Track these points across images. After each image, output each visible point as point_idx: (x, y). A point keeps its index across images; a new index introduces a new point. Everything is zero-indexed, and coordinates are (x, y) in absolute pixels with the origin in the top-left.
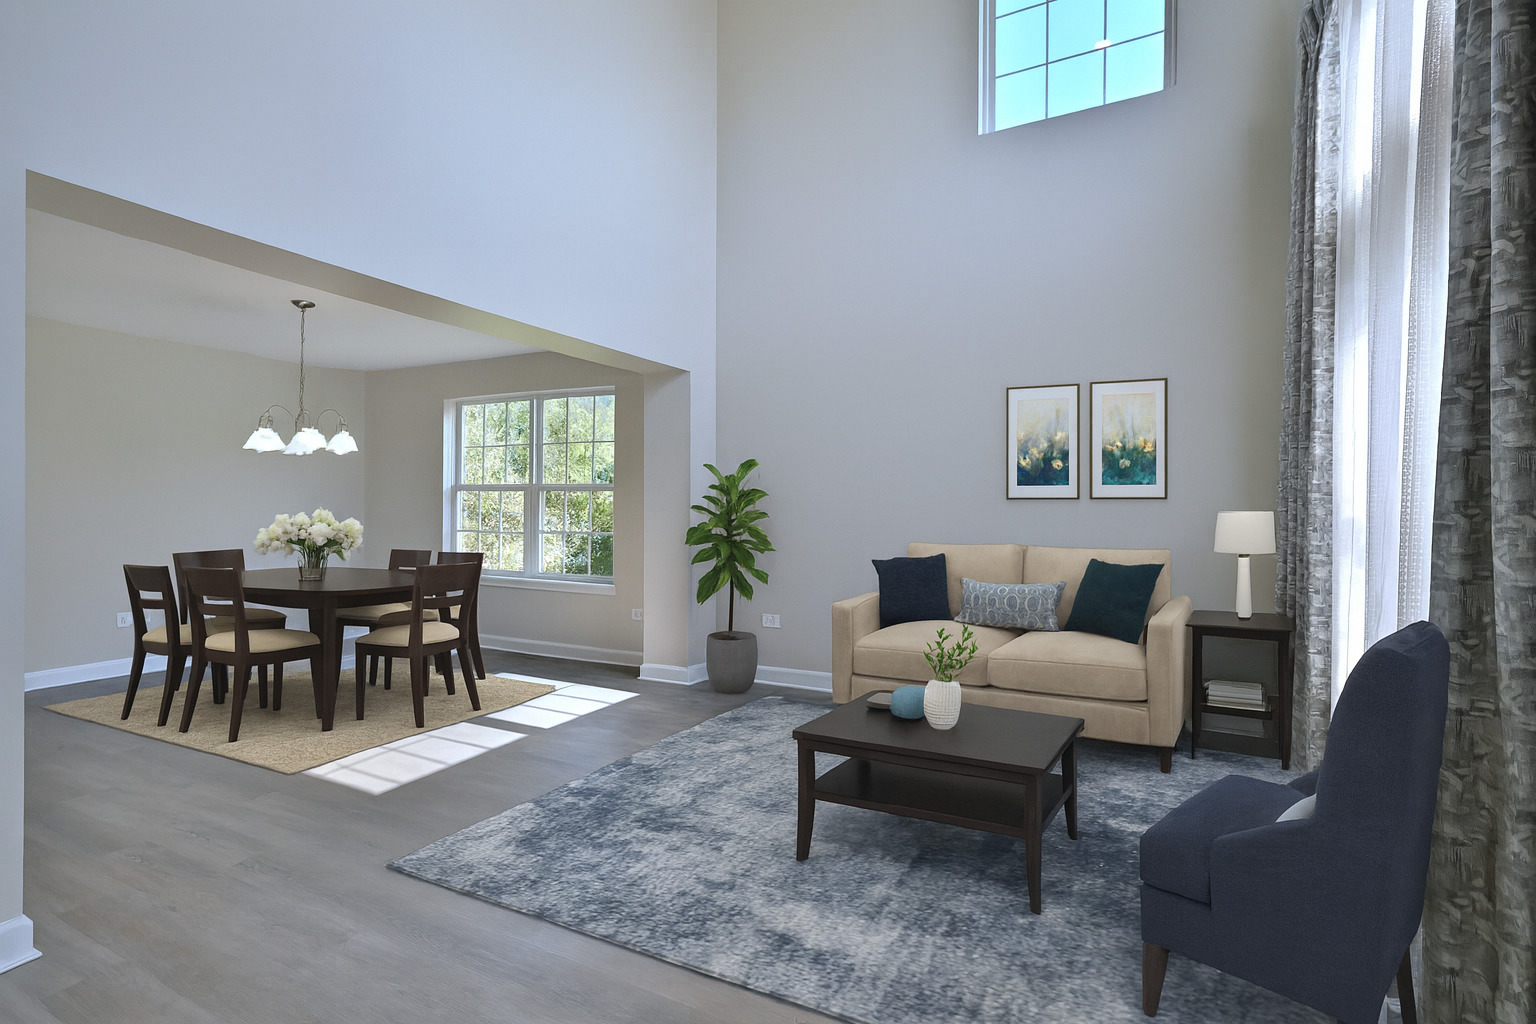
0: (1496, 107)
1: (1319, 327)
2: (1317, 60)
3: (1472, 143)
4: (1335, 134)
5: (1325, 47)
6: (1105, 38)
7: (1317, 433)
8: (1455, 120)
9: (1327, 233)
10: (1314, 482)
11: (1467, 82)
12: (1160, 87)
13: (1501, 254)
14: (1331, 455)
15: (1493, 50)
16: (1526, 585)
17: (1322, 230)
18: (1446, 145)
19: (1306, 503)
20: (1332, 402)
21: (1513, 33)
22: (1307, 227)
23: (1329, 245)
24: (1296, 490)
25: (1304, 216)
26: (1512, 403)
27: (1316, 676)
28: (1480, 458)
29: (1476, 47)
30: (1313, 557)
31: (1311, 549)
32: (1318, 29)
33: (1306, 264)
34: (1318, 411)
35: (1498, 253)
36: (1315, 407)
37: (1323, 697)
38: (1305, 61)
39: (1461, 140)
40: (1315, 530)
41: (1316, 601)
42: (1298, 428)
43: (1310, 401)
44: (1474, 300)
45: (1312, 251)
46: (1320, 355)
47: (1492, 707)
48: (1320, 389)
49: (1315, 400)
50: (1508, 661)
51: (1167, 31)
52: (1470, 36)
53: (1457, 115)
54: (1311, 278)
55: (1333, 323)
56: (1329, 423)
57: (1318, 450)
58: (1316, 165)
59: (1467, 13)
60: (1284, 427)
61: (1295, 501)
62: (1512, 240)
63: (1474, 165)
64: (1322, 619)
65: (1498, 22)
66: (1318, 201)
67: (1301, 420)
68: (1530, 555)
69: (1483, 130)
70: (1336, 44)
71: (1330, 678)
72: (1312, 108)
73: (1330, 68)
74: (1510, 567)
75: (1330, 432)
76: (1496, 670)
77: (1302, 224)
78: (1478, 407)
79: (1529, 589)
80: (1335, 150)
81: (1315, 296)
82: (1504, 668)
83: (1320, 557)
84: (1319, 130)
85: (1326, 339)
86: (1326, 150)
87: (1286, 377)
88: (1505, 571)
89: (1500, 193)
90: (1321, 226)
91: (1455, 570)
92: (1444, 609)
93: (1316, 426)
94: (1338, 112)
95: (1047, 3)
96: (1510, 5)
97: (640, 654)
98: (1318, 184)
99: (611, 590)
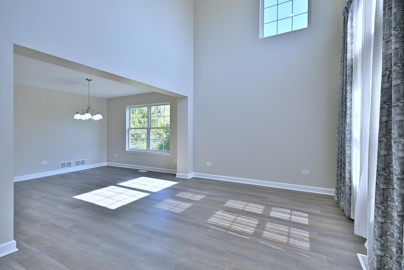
0: (393, 32)
1: (348, 88)
2: (347, 20)
3: (387, 42)
4: (352, 39)
5: (349, 16)
6: (292, 14)
7: (348, 116)
8: (383, 35)
9: (350, 64)
10: (347, 129)
11: (386, 25)
12: (307, 26)
13: (395, 70)
14: (351, 122)
15: (393, 17)
16: (401, 156)
17: (349, 63)
18: (381, 42)
19: (345, 134)
20: (351, 108)
21: (398, 13)
22: (345, 62)
23: (350, 67)
24: (342, 131)
25: (344, 60)
26: (398, 109)
27: (347, 179)
28: (389, 123)
29: (388, 16)
30: (347, 148)
31: (346, 146)
32: (348, 12)
33: (345, 72)
34: (348, 110)
35: (394, 70)
36: (347, 109)
37: (350, 185)
38: (344, 20)
39: (385, 40)
40: (347, 141)
41: (347, 160)
42: (342, 115)
43: (346, 107)
44: (388, 82)
45: (346, 69)
46: (348, 95)
47: (392, 188)
48: (348, 104)
49: (347, 107)
50: (396, 176)
51: (308, 12)
52: (387, 14)
53: (384, 34)
54: (346, 76)
55: (352, 87)
56: (351, 113)
57: (348, 120)
58: (347, 47)
59: (386, 8)
60: (339, 115)
61: (342, 134)
62: (398, 67)
63: (388, 47)
64: (349, 164)
65: (394, 10)
66: (348, 56)
67: (344, 113)
68: (403, 148)
69: (391, 38)
70: (352, 16)
71: (351, 179)
72: (346, 32)
73: (350, 22)
74: (397, 151)
75: (351, 116)
76: (393, 178)
77: (344, 62)
78: (389, 110)
79: (402, 157)
80: (352, 43)
81: (347, 80)
82: (395, 178)
83: (348, 148)
84: (348, 38)
85: (350, 91)
86: (350, 43)
87: (339, 101)
88: (396, 152)
89: (394, 54)
90: (349, 62)
91: (383, 152)
92: (379, 163)
93: (348, 114)
94: (353, 33)
95: (278, 5)
96: (397, 6)
97: (176, 170)
98: (348, 52)
99: (169, 154)
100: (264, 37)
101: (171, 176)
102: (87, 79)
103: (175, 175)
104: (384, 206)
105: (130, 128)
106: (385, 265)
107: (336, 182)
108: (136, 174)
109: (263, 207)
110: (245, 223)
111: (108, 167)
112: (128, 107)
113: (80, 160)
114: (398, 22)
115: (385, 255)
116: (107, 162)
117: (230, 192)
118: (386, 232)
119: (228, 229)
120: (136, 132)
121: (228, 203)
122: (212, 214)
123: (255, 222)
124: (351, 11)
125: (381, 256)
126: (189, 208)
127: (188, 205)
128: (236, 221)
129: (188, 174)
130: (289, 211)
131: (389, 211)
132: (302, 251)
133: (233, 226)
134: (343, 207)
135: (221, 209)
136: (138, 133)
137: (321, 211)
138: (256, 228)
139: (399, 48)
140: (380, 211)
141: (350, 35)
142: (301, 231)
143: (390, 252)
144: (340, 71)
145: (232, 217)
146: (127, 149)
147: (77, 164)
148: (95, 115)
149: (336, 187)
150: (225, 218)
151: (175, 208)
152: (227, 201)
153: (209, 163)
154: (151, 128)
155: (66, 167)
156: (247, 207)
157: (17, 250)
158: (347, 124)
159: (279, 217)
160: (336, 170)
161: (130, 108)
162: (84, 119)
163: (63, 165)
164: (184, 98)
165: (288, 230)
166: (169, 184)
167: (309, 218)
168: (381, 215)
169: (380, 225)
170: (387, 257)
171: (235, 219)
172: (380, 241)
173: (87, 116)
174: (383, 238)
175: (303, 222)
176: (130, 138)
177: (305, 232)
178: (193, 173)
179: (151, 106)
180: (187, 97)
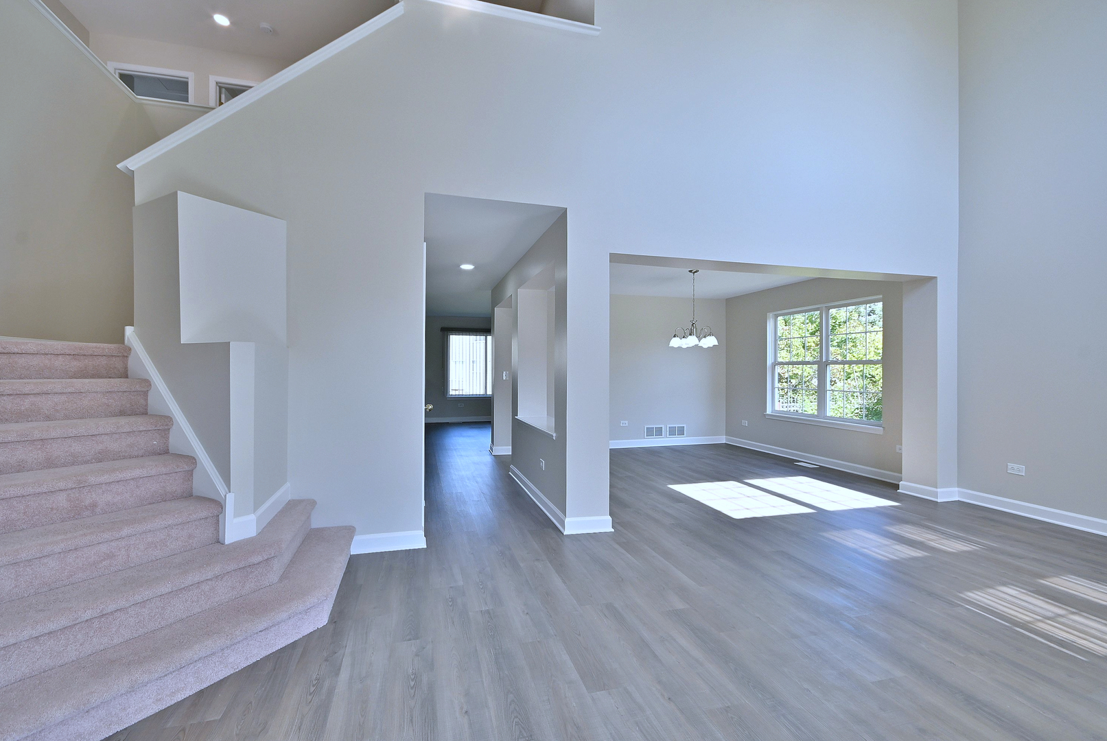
99: (879, 430)
101: (886, 487)
102: (691, 271)
103: (897, 487)
105: (776, 363)
108: (789, 467)
111: (727, 446)
112: (770, 315)
113: (677, 426)
116: (726, 434)
120: (794, 372)
122: (982, 587)
126: (914, 559)
128: (1064, 620)
129: (939, 490)
133: (1040, 624)
136: (800, 374)
146: (769, 411)
147: (672, 432)
148: (705, 337)
152: (1056, 576)
153: (1016, 466)
154: (828, 363)
155: (654, 437)
157: (613, 530)
161: (777, 316)
162: (684, 346)
163: (650, 432)
164: (925, 282)
171: (1061, 616)
173: (692, 341)
176: (777, 384)
178: (957, 489)
179: (828, 308)
180: (932, 279)
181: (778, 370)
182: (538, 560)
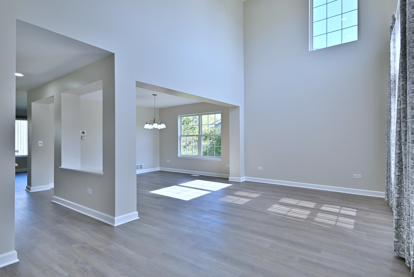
1: (392, 100)
4: (395, 57)
5: (392, 38)
7: (392, 124)
9: (394, 79)
10: (392, 135)
12: (357, 39)
19: (390, 140)
22: (390, 77)
23: (394, 82)
27: (392, 179)
31: (391, 150)
33: (390, 86)
34: (392, 119)
40: (392, 146)
41: (392, 162)
48: (392, 114)
49: (392, 116)
50: (404, 166)
54: (390, 89)
55: (395, 99)
56: (395, 122)
57: (392, 128)
58: (391, 64)
66: (391, 73)
67: (389, 121)
70: (395, 38)
73: (393, 43)
80: (395, 61)
81: (391, 93)
84: (391, 57)
85: (394, 103)
86: (393, 61)
87: (388, 110)
88: (404, 151)
89: (402, 88)
90: (392, 78)
91: (398, 151)
92: (396, 158)
93: (392, 122)
94: (396, 52)
95: (327, 19)
96: (403, 58)
97: (229, 175)
98: (391, 68)
99: (220, 160)
100: (314, 50)
101: (225, 180)
102: (153, 95)
103: (228, 179)
104: (399, 187)
105: (181, 136)
106: (400, 225)
107: (386, 184)
109: (315, 204)
110: (299, 212)
111: (161, 171)
112: (179, 116)
113: (139, 165)
114: (404, 68)
115: (400, 219)
116: (160, 167)
117: (283, 193)
118: (401, 203)
119: (285, 215)
121: (282, 200)
122: (270, 206)
123: (308, 212)
124: (393, 33)
125: (398, 219)
126: (249, 202)
127: (248, 200)
128: (291, 211)
129: (241, 178)
130: (339, 207)
131: (402, 190)
132: (347, 229)
133: (288, 214)
134: (391, 206)
135: (277, 204)
137: (370, 208)
138: (308, 215)
139: (404, 85)
140: (396, 190)
141: (393, 54)
142: (348, 219)
143: (403, 216)
144: (388, 83)
145: (288, 209)
146: (179, 155)
148: (160, 124)
149: (386, 188)
150: (281, 209)
151: (237, 202)
152: (281, 199)
153: (260, 167)
154: (202, 136)
156: (299, 203)
157: (139, 218)
158: (391, 131)
159: (329, 210)
160: (386, 173)
161: (181, 117)
162: (150, 128)
164: (236, 108)
165: (336, 218)
166: (225, 185)
167: (356, 212)
168: (397, 192)
169: (397, 199)
170: (402, 219)
171: (291, 210)
172: (397, 210)
173: (155, 126)
174: (399, 208)
175: (351, 214)
176: (182, 145)
177: (352, 220)
178: (244, 177)
179: (202, 115)
180: (238, 107)
181: (182, 138)
182: (109, 244)
